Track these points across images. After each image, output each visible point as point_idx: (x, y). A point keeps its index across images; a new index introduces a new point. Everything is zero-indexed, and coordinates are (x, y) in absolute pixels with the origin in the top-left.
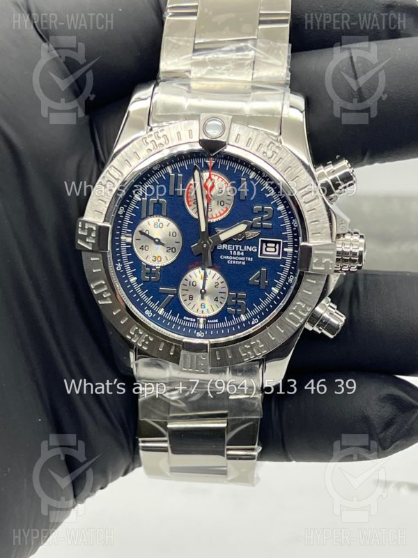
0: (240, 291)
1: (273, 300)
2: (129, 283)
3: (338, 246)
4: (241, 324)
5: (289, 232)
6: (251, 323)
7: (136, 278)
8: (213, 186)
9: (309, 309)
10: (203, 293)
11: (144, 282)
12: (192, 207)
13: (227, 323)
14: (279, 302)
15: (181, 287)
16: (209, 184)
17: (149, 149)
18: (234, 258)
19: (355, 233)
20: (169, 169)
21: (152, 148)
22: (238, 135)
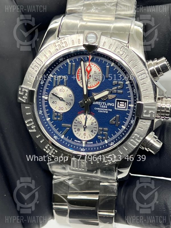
0: (105, 127)
1: (122, 133)
2: (46, 121)
3: (158, 104)
4: (105, 145)
5: (132, 96)
6: (110, 145)
7: (50, 119)
8: (91, 70)
9: (142, 138)
10: (85, 128)
11: (54, 121)
12: (80, 81)
13: (98, 144)
14: (125, 134)
15: (73, 124)
16: (89, 69)
17: (57, 49)
18: (102, 109)
19: (168, 97)
20: (68, 61)
21: (58, 49)
22: (105, 42)
